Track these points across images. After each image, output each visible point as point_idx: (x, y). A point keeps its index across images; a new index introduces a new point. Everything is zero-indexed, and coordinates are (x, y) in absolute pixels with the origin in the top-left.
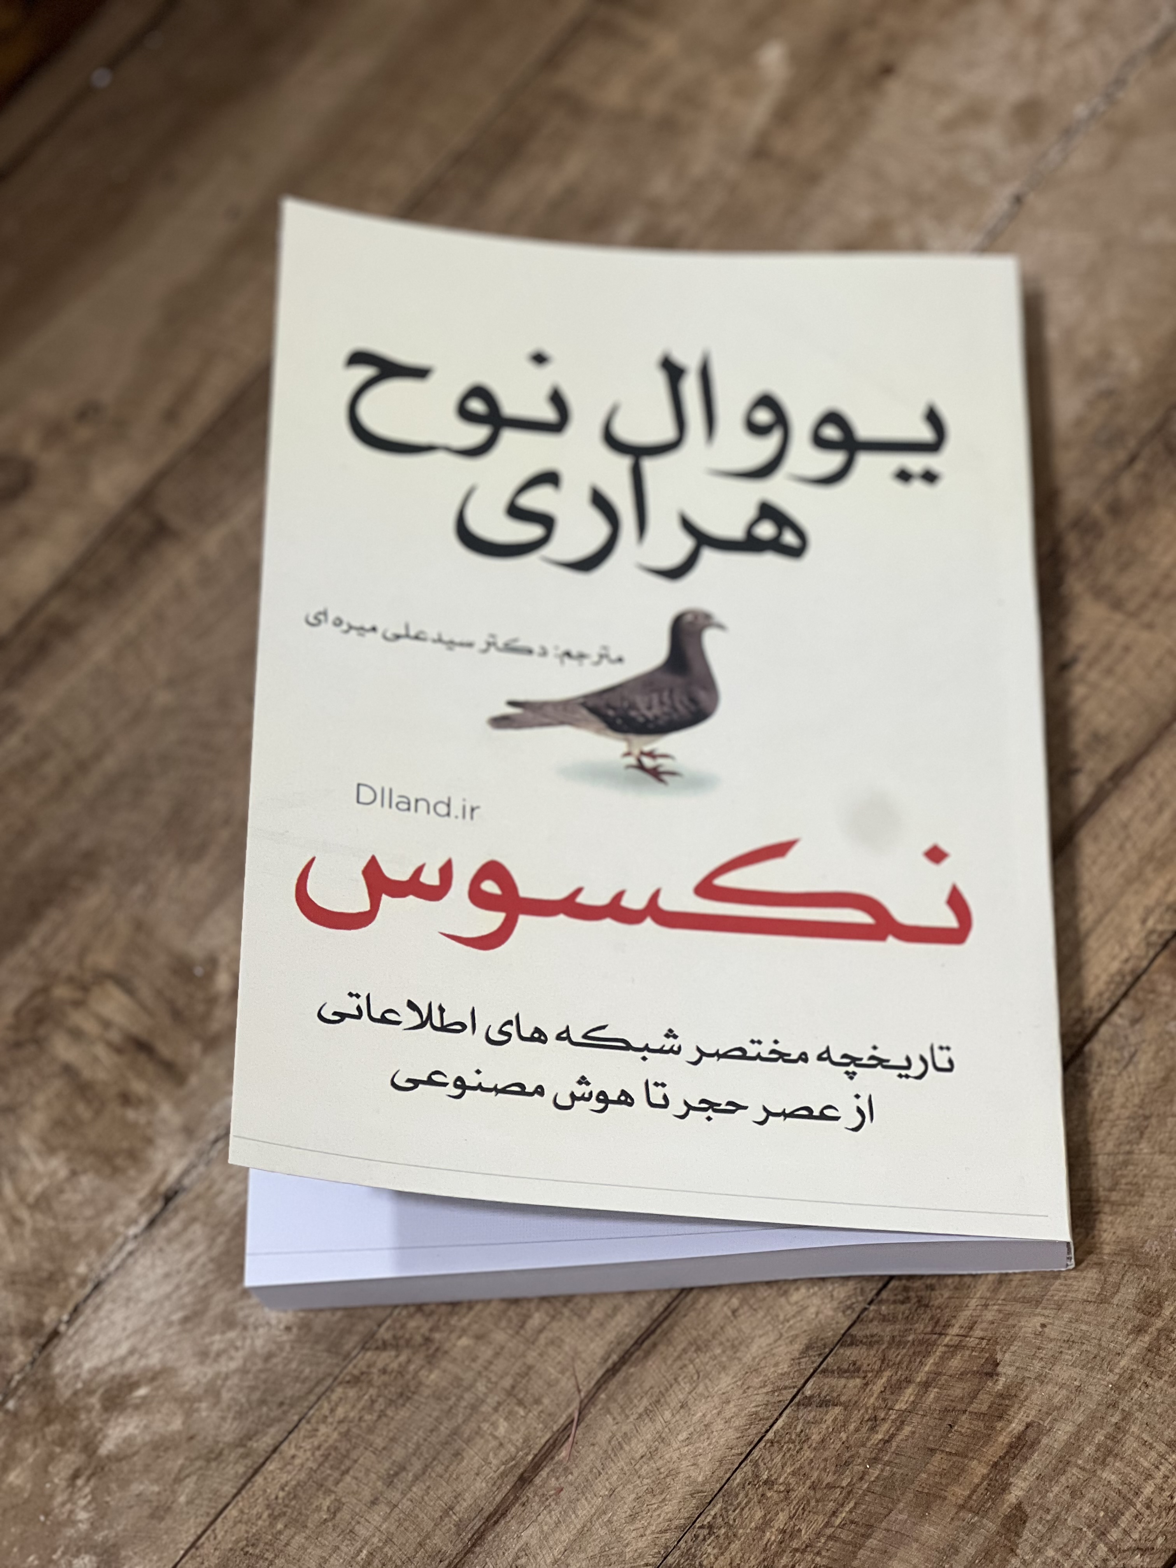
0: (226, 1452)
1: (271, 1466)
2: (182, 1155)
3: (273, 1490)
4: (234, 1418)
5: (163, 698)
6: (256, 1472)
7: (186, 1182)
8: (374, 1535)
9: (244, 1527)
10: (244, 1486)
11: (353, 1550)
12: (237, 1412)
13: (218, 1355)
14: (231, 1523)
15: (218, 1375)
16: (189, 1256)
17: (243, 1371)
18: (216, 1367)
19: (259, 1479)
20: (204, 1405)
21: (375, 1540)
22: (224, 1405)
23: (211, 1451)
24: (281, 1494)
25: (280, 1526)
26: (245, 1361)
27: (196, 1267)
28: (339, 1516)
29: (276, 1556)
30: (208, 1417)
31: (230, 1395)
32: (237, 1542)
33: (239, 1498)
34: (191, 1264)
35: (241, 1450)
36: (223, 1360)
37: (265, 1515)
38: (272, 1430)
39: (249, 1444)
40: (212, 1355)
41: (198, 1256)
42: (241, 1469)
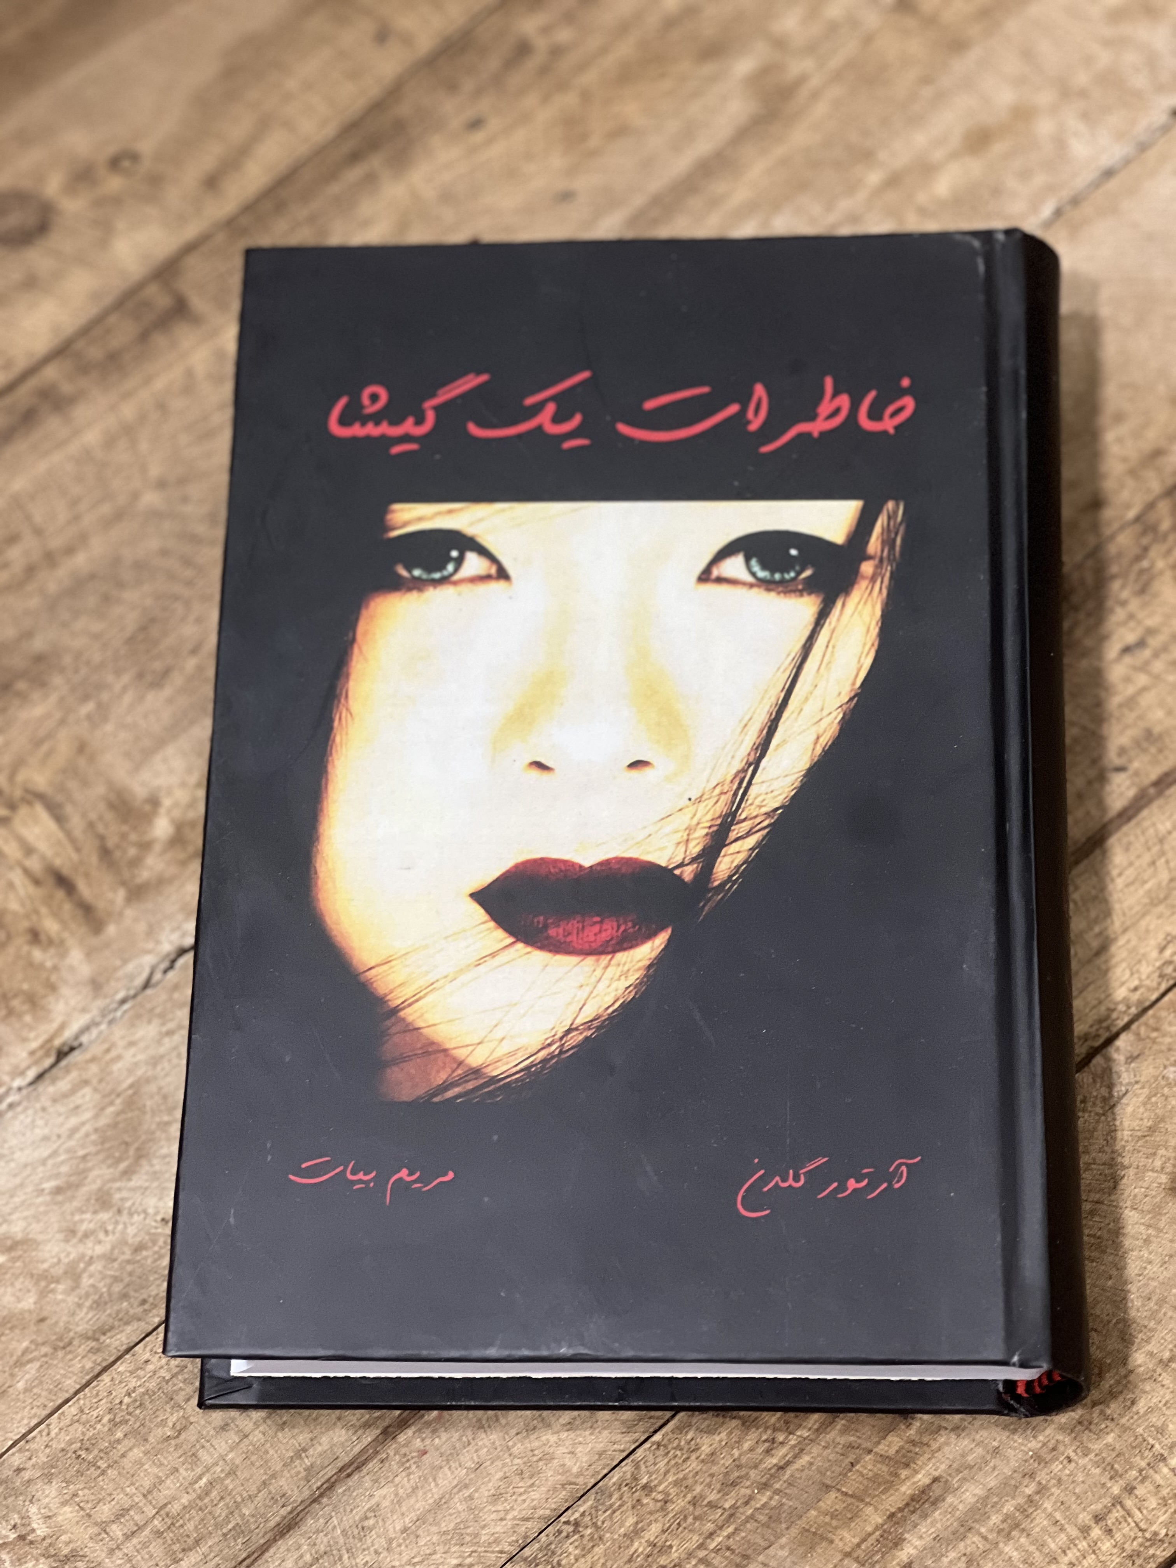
0: (76, 1342)
1: (121, 1367)
2: (84, 1010)
3: (119, 1392)
4: (91, 1308)
5: (151, 499)
6: (105, 1369)
7: (84, 1039)
8: (216, 1464)
9: (81, 1428)
10: (88, 1384)
11: (191, 1475)
12: (95, 1302)
13: (86, 1235)
14: (68, 1422)
15: (82, 1257)
16: (73, 1121)
17: (109, 1258)
18: (81, 1248)
19: (106, 1378)
20: (61, 1287)
21: (218, 1469)
22: (82, 1291)
23: (61, 1339)
24: (127, 1400)
25: (119, 1434)
26: (113, 1248)
27: (78, 1136)
28: (183, 1436)
29: (109, 1466)
30: (63, 1301)
31: (91, 1281)
32: (70, 1443)
33: (81, 1395)
34: (74, 1131)
35: (93, 1344)
36: (89, 1243)
37: (105, 1420)
38: (129, 1329)
39: (103, 1338)
40: (80, 1234)
41: (83, 1124)
42: (89, 1365)
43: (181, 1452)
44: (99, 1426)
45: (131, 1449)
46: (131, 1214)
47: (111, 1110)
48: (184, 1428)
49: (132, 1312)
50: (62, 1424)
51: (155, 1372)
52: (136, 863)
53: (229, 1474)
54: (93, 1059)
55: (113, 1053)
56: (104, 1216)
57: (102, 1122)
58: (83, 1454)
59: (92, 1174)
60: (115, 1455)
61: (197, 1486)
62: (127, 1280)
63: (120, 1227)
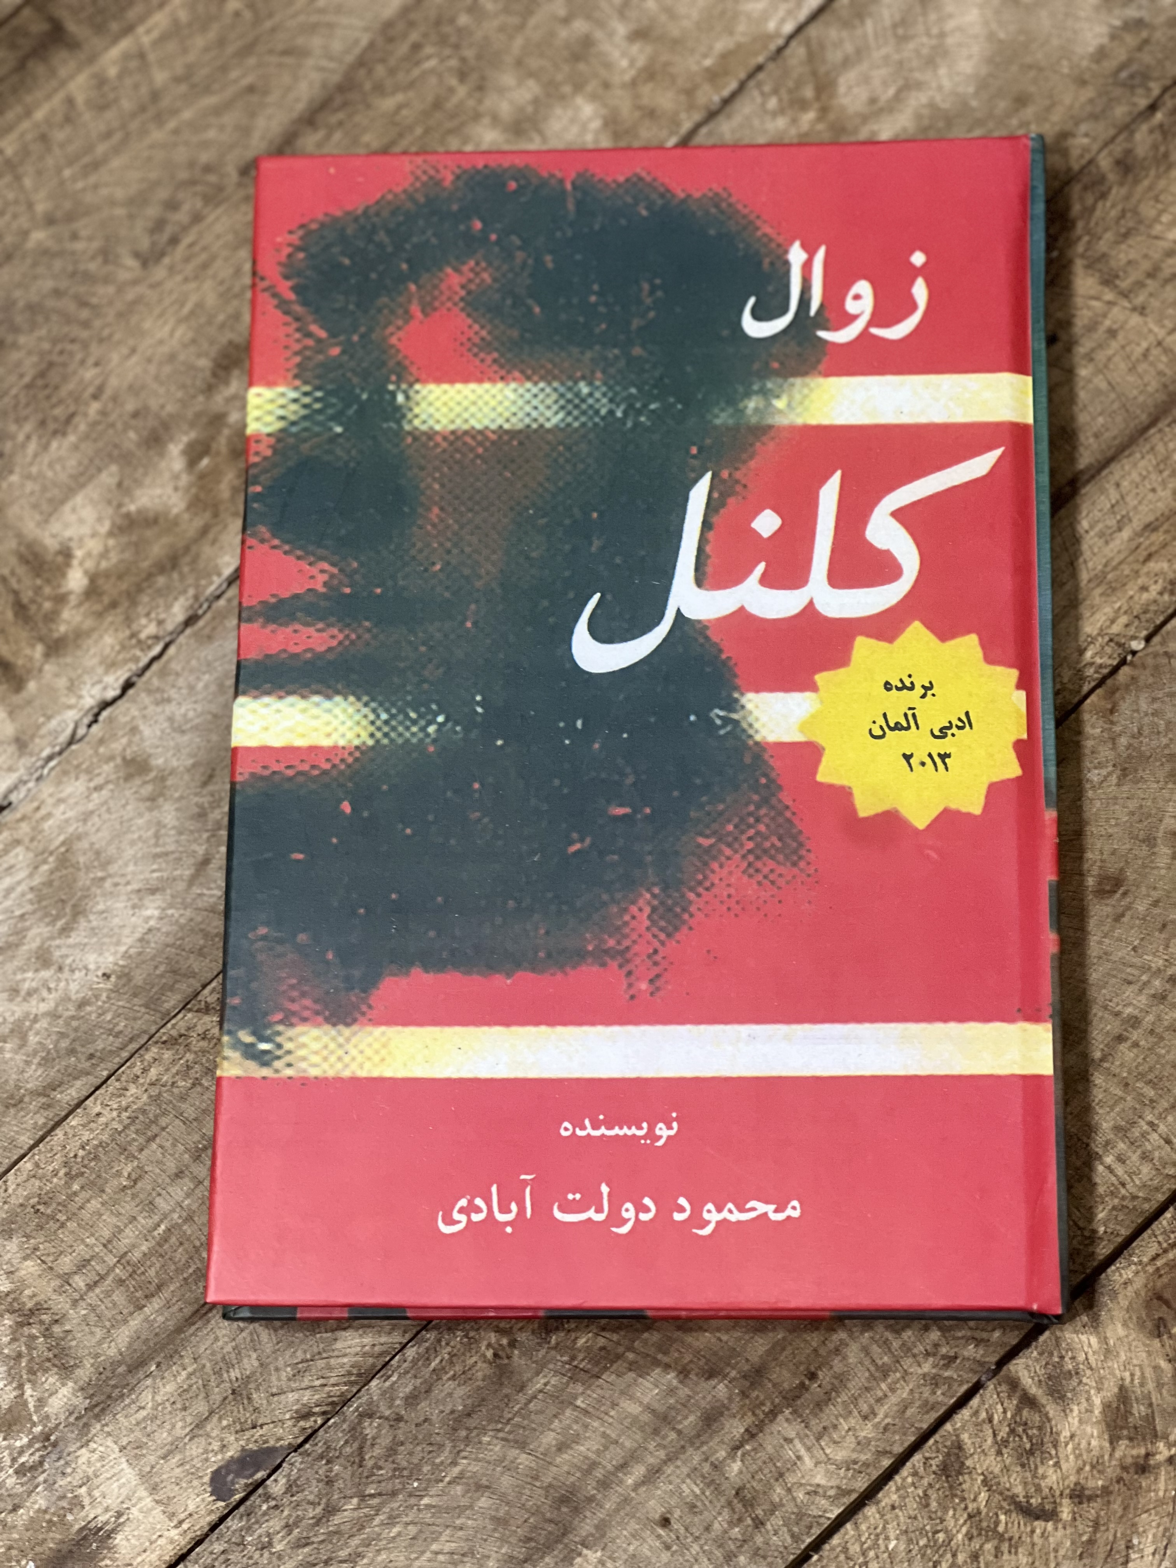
43: (137, 1200)
44: (55, 1180)
45: (88, 1201)
46: (72, 971)
47: (45, 867)
48: (140, 1177)
49: (80, 1066)
50: (19, 1180)
51: (107, 1124)
52: (51, 617)
53: (186, 1221)
54: (23, 818)
55: (43, 812)
56: (45, 974)
57: (37, 881)
58: (41, 1208)
59: (31, 934)
60: (73, 1207)
61: (156, 1233)
62: (73, 1035)
63: (62, 984)
